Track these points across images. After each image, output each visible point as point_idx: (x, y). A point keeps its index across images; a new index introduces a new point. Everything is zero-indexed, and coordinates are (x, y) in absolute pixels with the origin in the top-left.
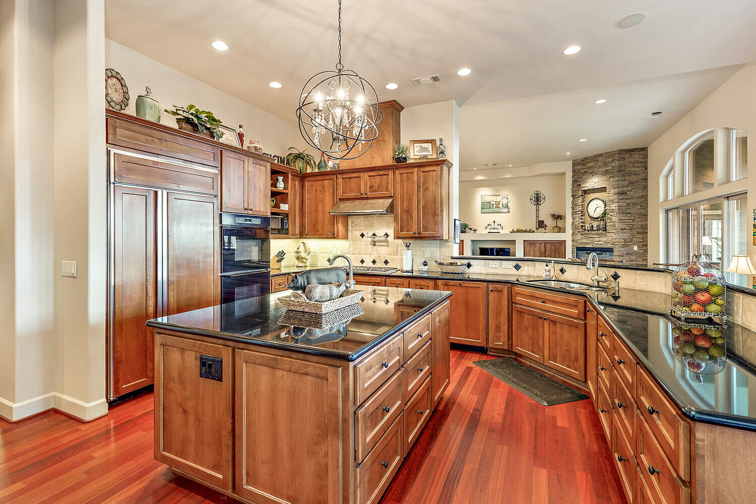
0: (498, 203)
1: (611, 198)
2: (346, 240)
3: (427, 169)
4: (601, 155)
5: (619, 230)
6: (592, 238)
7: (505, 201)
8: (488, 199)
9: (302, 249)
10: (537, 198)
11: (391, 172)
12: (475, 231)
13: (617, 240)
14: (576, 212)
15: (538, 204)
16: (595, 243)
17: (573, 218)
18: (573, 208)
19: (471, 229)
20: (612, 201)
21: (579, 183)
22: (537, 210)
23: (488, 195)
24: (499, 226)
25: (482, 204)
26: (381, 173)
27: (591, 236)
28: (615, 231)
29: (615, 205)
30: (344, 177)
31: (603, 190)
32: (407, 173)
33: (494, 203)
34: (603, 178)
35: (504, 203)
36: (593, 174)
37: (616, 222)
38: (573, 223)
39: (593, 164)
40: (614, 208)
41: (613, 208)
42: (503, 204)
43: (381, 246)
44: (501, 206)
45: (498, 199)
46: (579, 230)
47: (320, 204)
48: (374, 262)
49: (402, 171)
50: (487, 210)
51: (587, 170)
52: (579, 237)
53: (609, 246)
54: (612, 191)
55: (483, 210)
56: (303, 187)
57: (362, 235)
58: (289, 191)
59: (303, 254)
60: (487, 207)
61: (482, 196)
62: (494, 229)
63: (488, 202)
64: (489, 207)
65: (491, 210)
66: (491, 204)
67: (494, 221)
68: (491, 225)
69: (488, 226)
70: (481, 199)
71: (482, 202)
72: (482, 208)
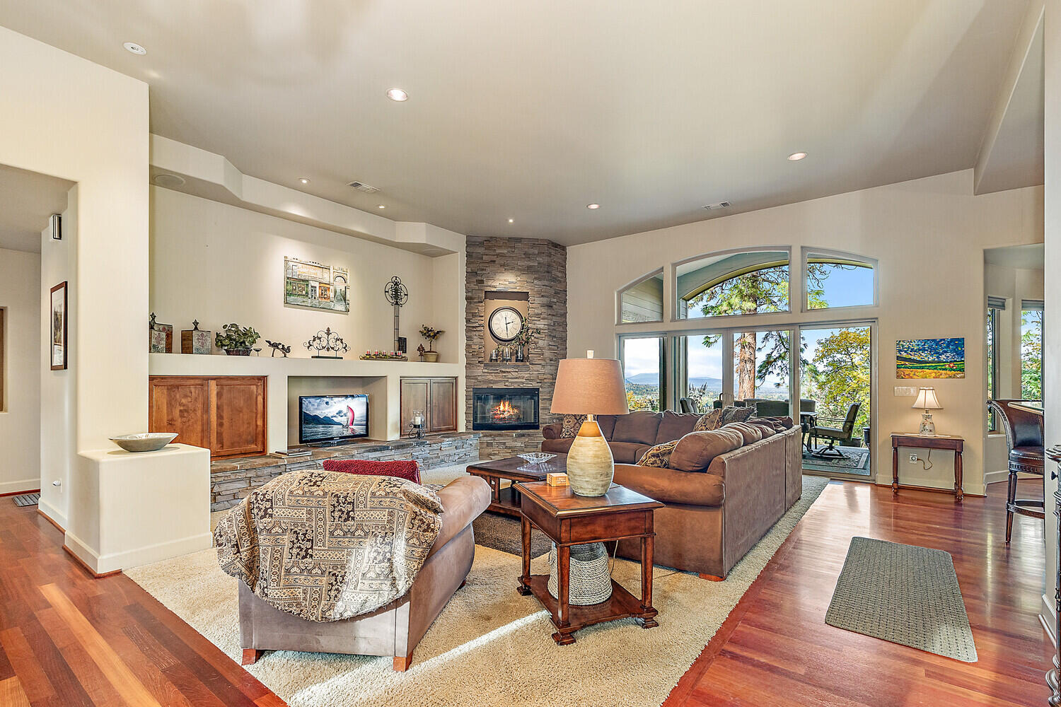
0: (325, 288)
1: (536, 311)
4: (519, 240)
5: (548, 361)
6: (504, 372)
7: (340, 286)
8: (303, 272)
10: (396, 291)
12: (286, 350)
13: (545, 376)
14: (473, 327)
15: (397, 303)
16: (510, 380)
17: (469, 338)
18: (468, 321)
20: (538, 315)
21: (479, 278)
22: (397, 316)
23: (303, 261)
24: (339, 342)
25: (289, 281)
27: (503, 370)
28: (542, 362)
29: (542, 322)
31: (524, 296)
33: (317, 285)
34: (524, 277)
35: (338, 291)
36: (506, 267)
37: (544, 348)
38: (468, 346)
39: (505, 251)
40: (542, 326)
41: (539, 326)
42: (335, 292)
44: (332, 295)
45: (327, 277)
46: (480, 360)
50: (300, 299)
51: (494, 258)
52: (479, 371)
53: (535, 385)
54: (538, 300)
55: (291, 299)
60: (297, 290)
61: (286, 261)
62: (328, 349)
63: (303, 280)
64: (304, 292)
65: (310, 301)
66: (310, 287)
67: (328, 330)
68: (320, 338)
69: (314, 340)
70: (286, 269)
71: (288, 278)
72: (288, 294)
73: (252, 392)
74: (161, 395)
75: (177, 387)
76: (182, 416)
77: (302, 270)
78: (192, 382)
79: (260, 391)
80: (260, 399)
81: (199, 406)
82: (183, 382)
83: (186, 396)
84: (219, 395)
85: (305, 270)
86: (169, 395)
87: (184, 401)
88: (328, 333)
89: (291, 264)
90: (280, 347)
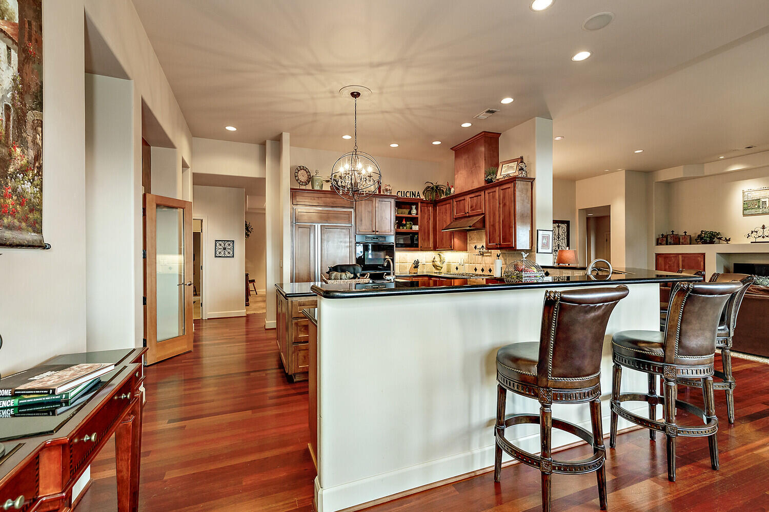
2: (466, 252)
3: (505, 187)
9: (437, 259)
11: (483, 193)
12: (728, 240)
19: (720, 239)
23: (756, 189)
25: (745, 203)
26: (477, 194)
30: (457, 200)
32: (493, 192)
33: (767, 200)
43: (487, 256)
47: (444, 223)
48: (483, 270)
49: (489, 191)
50: (753, 210)
55: (747, 212)
56: (435, 210)
57: (475, 247)
58: (419, 216)
59: (438, 263)
60: (751, 207)
61: (743, 193)
62: (763, 237)
63: (756, 200)
64: (756, 206)
65: (761, 210)
66: (761, 202)
67: (764, 226)
68: (757, 232)
69: (752, 233)
70: (743, 196)
71: (745, 201)
72: (745, 209)
73: (698, 260)
74: (661, 260)
75: (667, 257)
76: (669, 268)
77: (755, 194)
78: (672, 256)
79: (703, 260)
80: (702, 263)
81: (676, 265)
82: (669, 256)
83: (670, 261)
84: (683, 261)
85: (757, 194)
86: (664, 261)
87: (670, 263)
88: (764, 227)
89: (746, 193)
90: (724, 239)
